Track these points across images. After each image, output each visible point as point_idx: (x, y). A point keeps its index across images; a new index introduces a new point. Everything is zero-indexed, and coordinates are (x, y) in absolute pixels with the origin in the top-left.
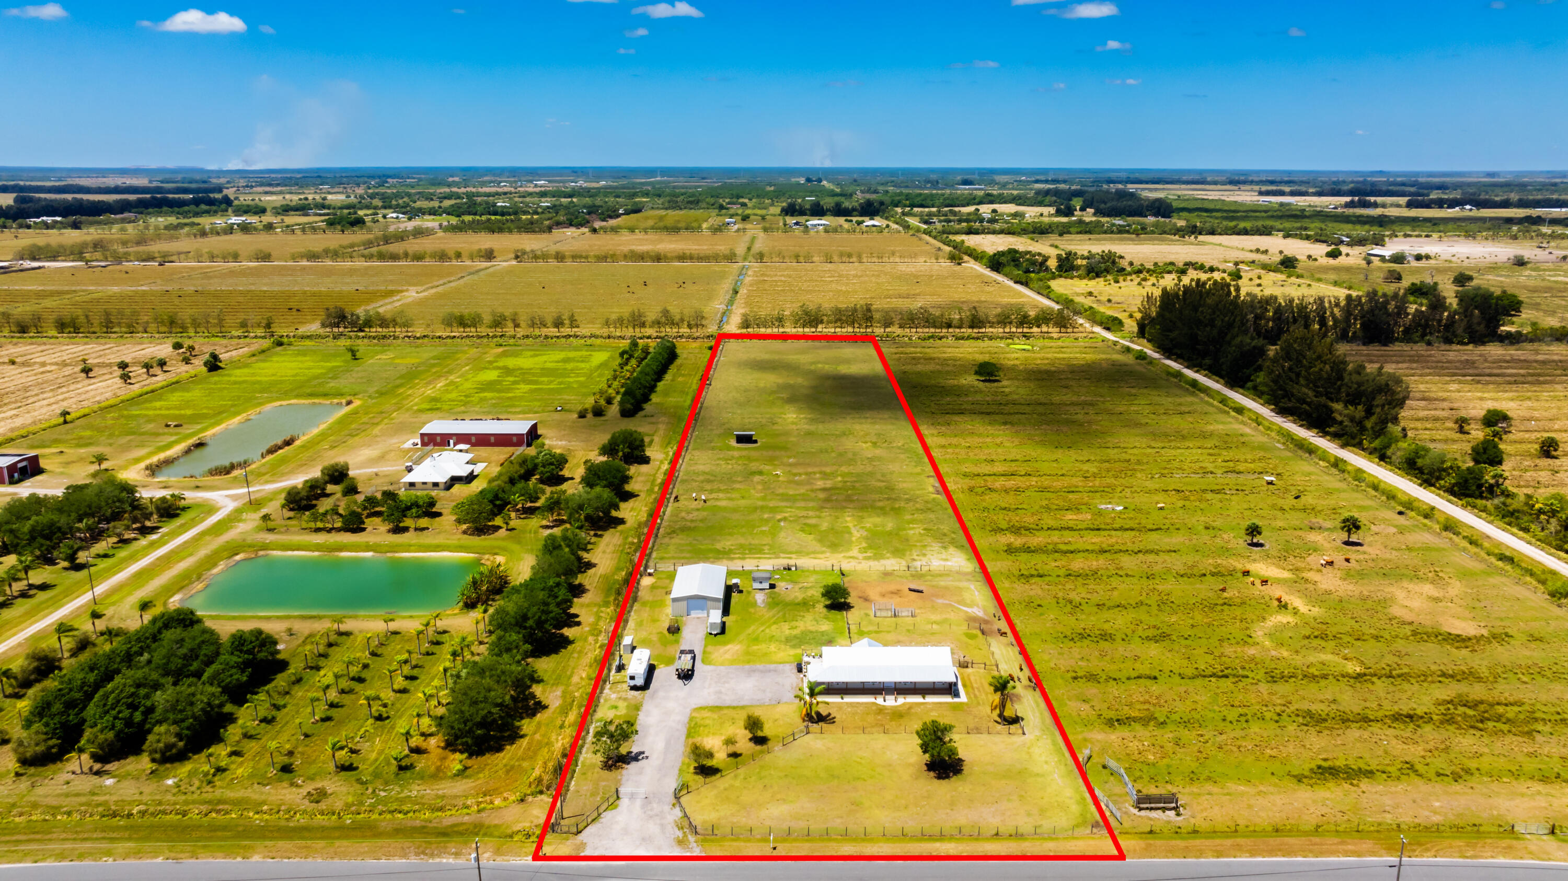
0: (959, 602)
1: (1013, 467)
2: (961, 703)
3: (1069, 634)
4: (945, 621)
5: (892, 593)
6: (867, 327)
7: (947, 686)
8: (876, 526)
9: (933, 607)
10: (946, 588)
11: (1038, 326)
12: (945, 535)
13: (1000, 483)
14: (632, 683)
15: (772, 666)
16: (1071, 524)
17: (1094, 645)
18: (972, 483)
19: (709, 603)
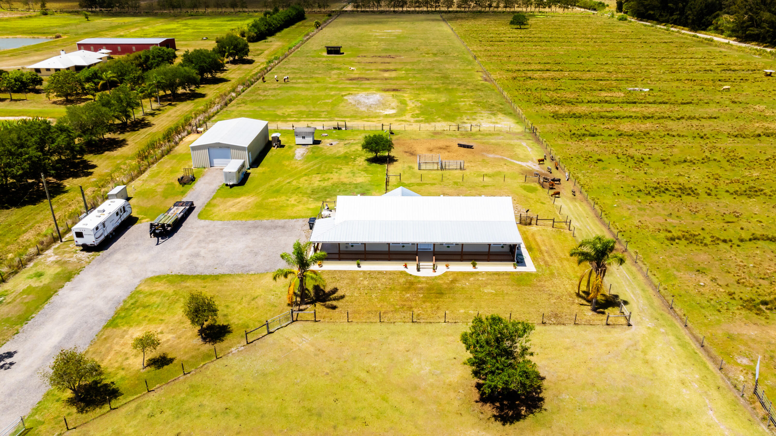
0: (511, 157)
1: (548, 67)
2: (529, 274)
3: (642, 188)
4: (498, 174)
5: (441, 148)
6: (436, 7)
7: (507, 249)
8: (430, 99)
9: (483, 160)
10: (498, 145)
11: (550, 7)
12: (493, 105)
13: (537, 75)
14: (81, 241)
15: (281, 222)
16: (608, 99)
17: (676, 200)
18: (515, 75)
19: (232, 151)
